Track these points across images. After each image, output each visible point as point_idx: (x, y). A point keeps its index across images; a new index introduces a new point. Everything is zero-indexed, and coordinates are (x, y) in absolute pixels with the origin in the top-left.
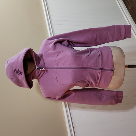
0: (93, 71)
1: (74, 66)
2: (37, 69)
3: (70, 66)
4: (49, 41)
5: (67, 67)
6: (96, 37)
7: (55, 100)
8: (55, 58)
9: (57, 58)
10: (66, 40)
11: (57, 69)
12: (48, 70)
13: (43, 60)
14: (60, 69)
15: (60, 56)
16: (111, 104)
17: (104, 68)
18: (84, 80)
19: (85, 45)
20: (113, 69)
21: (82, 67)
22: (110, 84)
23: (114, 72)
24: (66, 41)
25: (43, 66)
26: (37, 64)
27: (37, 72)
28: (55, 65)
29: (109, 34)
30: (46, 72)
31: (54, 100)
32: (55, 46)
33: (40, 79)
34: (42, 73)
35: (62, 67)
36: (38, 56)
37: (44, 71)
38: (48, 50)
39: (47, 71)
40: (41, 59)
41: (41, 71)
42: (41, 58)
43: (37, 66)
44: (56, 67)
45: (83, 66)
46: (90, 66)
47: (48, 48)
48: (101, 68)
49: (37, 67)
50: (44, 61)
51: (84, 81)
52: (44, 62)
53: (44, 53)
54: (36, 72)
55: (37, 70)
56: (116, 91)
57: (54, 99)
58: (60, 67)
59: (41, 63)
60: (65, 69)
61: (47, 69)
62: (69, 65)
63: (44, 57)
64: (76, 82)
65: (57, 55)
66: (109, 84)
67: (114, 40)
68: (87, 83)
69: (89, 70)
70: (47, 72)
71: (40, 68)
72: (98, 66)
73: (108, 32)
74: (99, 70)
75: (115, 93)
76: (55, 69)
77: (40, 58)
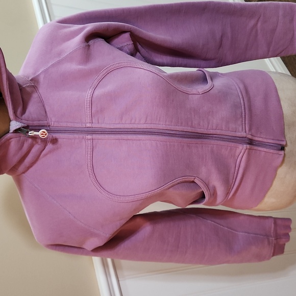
0: (225, 148)
1: (162, 126)
2: (16, 131)
3: (148, 126)
4: (65, 27)
5: (135, 126)
6: (220, 34)
7: (82, 254)
8: (89, 92)
9: (97, 92)
10: (125, 32)
11: (94, 136)
12: (59, 140)
13: (40, 97)
14: (107, 136)
15: (109, 86)
16: (260, 258)
17: (256, 139)
18: (192, 180)
19: (185, 61)
20: (284, 143)
21: (189, 129)
22: (269, 193)
23: (286, 152)
24: (127, 35)
25: (41, 123)
26: (15, 112)
27: (13, 145)
28: (88, 120)
29: (259, 31)
30: (50, 146)
31: (76, 253)
32: (89, 46)
33: (24, 173)
34: (36, 148)
35: (118, 126)
36: (21, 83)
37: (45, 142)
38: (59, 63)
39: (55, 141)
40: (30, 95)
41: (30, 140)
42: (33, 92)
43: (17, 118)
44: (94, 126)
45: (192, 126)
46: (214, 127)
47: (59, 54)
48: (250, 137)
49: (14, 125)
50: (41, 101)
51: (192, 184)
52: (44, 106)
53: (46, 71)
54: (9, 144)
55: (18, 134)
56: (271, 217)
57: (76, 249)
58: (108, 126)
59: (33, 109)
60: (130, 137)
61: (56, 135)
62: (143, 121)
63: (42, 90)
64: (169, 184)
65: (96, 83)
66: (264, 196)
67: (270, 53)
68: (201, 190)
69: (213, 142)
70: (54, 146)
71: (27, 128)
72: (240, 129)
73: (256, 24)
74: (245, 145)
75: (270, 225)
76: (89, 137)
77: (28, 89)
